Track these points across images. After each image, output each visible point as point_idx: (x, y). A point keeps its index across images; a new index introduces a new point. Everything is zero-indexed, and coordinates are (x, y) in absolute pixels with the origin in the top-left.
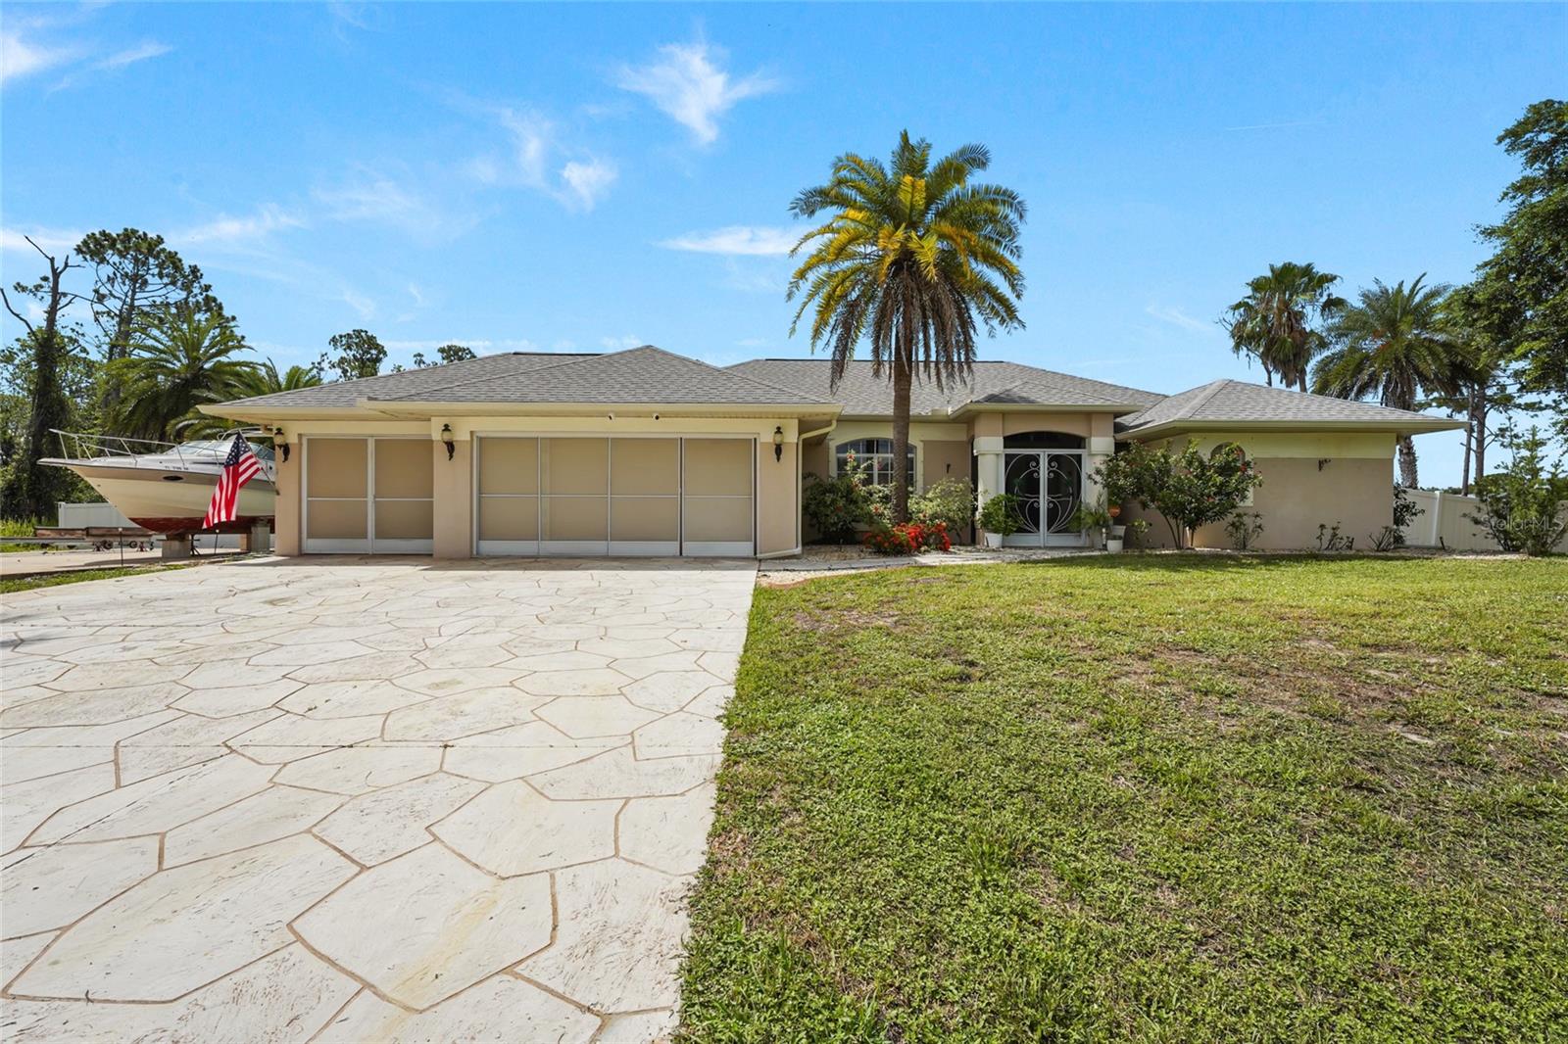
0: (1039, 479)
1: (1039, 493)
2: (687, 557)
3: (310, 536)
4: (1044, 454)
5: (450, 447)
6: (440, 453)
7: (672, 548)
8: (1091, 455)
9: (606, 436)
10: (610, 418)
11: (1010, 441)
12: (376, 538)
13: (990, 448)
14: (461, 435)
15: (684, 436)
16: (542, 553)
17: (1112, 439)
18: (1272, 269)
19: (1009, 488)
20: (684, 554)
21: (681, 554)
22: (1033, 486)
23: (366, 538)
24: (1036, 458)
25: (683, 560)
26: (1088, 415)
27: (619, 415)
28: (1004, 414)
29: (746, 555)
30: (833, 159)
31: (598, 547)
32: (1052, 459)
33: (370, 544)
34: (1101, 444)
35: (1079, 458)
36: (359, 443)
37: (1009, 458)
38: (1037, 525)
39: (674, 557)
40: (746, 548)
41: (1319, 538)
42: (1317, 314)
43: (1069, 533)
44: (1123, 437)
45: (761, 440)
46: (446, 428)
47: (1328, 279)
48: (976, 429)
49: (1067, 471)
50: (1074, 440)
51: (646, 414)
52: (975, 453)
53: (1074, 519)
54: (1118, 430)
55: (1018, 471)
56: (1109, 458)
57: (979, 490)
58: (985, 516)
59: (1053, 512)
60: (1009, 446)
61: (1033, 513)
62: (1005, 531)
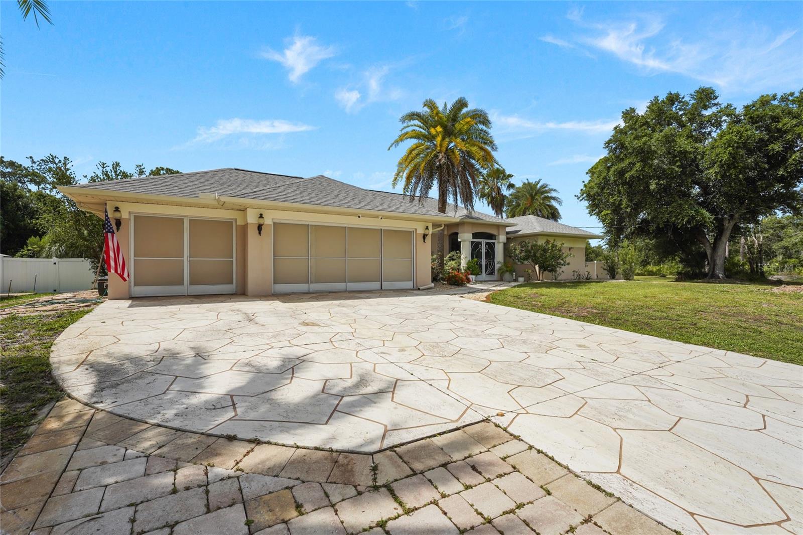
0: (482, 252)
1: (482, 258)
2: (385, 290)
3: (135, 285)
4: (483, 241)
5: (260, 228)
6: (252, 233)
7: (376, 285)
8: (498, 242)
9: (345, 226)
10: (359, 217)
11: (475, 235)
12: (190, 284)
13: (466, 238)
14: (268, 221)
15: (383, 228)
16: (311, 290)
17: (505, 236)
19: (472, 258)
20: (383, 288)
21: (381, 288)
22: (479, 256)
23: (183, 284)
24: (480, 243)
25: (382, 292)
26: (499, 226)
27: (364, 216)
28: (473, 224)
29: (409, 288)
30: (424, 100)
31: (340, 286)
32: (487, 244)
33: (186, 287)
34: (502, 238)
35: (494, 243)
36: (179, 221)
37: (472, 242)
38: (482, 273)
39: (378, 290)
40: (409, 285)
41: (574, 275)
42: (505, 188)
43: (492, 273)
44: (509, 236)
45: (418, 232)
46: (261, 216)
47: (510, 176)
48: (460, 230)
49: (491, 248)
50: (491, 236)
51: (377, 217)
52: (459, 240)
53: (493, 269)
54: (508, 233)
55: (475, 249)
56: (504, 243)
57: (462, 257)
58: (468, 268)
59: (486, 266)
60: (473, 238)
61: (481, 266)
62: (476, 274)
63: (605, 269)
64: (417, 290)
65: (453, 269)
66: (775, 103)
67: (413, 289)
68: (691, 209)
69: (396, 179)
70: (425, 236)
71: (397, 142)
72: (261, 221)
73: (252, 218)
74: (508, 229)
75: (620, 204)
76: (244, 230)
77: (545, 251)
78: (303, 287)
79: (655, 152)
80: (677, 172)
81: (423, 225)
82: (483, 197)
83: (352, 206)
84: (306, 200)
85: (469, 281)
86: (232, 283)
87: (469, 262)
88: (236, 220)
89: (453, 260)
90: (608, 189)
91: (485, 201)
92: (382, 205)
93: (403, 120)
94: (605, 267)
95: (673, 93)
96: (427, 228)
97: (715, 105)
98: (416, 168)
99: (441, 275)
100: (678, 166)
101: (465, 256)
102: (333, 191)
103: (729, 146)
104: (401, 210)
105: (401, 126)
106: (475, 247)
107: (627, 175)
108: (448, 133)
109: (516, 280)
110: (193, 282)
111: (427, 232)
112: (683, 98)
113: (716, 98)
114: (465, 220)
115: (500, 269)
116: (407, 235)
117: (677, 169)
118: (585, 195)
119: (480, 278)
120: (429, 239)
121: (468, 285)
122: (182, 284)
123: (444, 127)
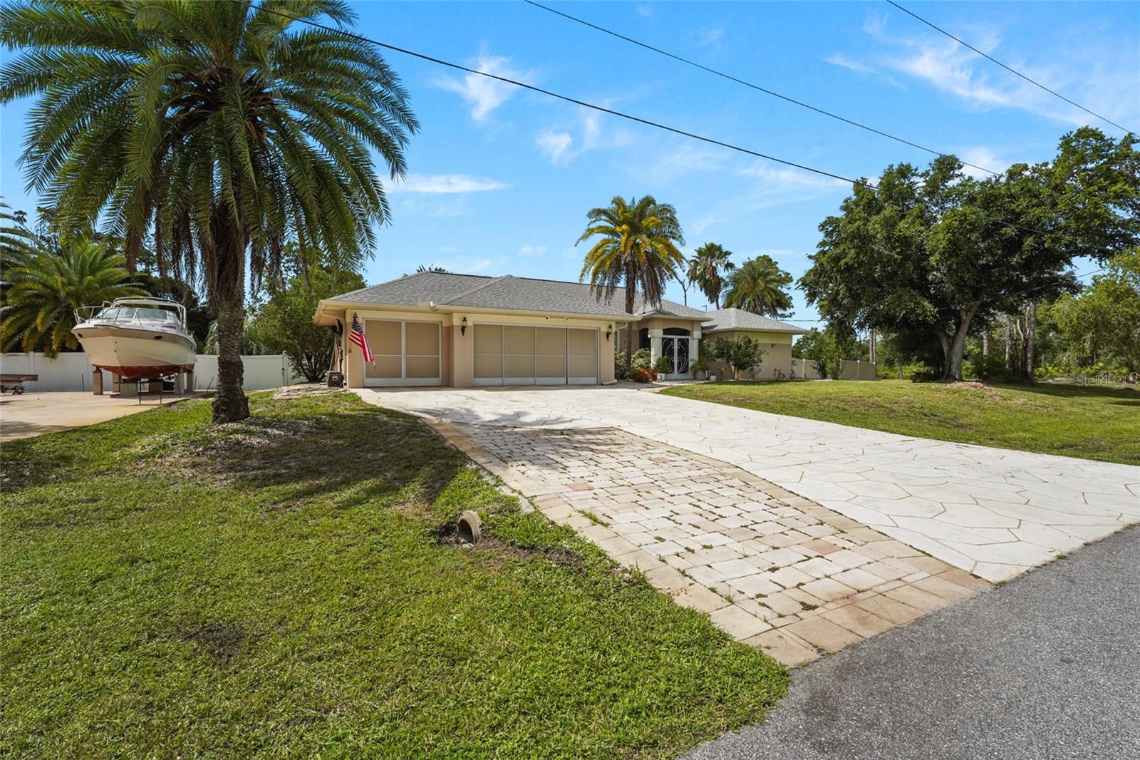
0: (674, 349)
1: (674, 355)
2: (570, 384)
3: (367, 376)
4: (676, 338)
5: (463, 329)
6: (457, 334)
7: (563, 380)
8: (693, 339)
9: (535, 326)
10: (547, 318)
11: (666, 331)
13: (656, 335)
14: (470, 323)
15: (568, 328)
16: (504, 384)
17: (700, 332)
18: (706, 246)
19: (663, 355)
21: (567, 383)
22: (671, 353)
24: (672, 340)
25: (567, 386)
26: (693, 322)
27: (551, 317)
28: (663, 320)
29: (593, 383)
31: (531, 380)
32: (679, 340)
33: (403, 380)
34: (697, 334)
35: (688, 340)
36: (396, 324)
37: (663, 339)
38: (673, 371)
39: (565, 385)
40: (593, 380)
41: (774, 373)
42: (723, 269)
43: (685, 371)
44: (704, 331)
45: (602, 330)
46: (465, 319)
47: (728, 253)
48: (649, 326)
49: (684, 346)
50: (686, 332)
51: (563, 317)
52: (649, 336)
53: (687, 367)
54: (703, 328)
55: (667, 346)
56: (699, 340)
57: (652, 354)
58: (658, 366)
59: (679, 364)
60: (664, 334)
61: (672, 364)
62: (666, 372)
63: (814, 368)
64: (600, 385)
65: (641, 366)
66: (1027, 173)
67: (597, 385)
68: (911, 301)
69: (582, 275)
70: (608, 334)
71: (585, 237)
72: (465, 324)
73: (457, 321)
74: (704, 324)
75: (837, 293)
76: (449, 330)
77: (739, 347)
78: (498, 381)
79: (874, 237)
80: (895, 260)
81: (606, 324)
82: (695, 280)
83: (541, 308)
84: (502, 305)
85: (655, 379)
86: (438, 377)
87: (659, 359)
88: (442, 322)
89: (642, 357)
90: (825, 277)
91: (697, 285)
92: (567, 305)
93: (590, 215)
94: (816, 366)
95: (905, 164)
96: (610, 327)
97: (958, 176)
98: (602, 263)
99: (628, 373)
100: (897, 253)
101: (655, 353)
102: (523, 293)
103: (948, 232)
104: (585, 311)
105: (589, 220)
106: (667, 345)
107: (843, 262)
108: (635, 229)
109: (708, 379)
110: (408, 376)
111: (610, 330)
112: (916, 170)
113: (960, 167)
114: (655, 316)
115: (693, 367)
116: (593, 333)
117: (896, 256)
118: (800, 284)
119: (670, 376)
120: (612, 337)
121: (654, 382)
122: (400, 376)
123: (631, 224)
